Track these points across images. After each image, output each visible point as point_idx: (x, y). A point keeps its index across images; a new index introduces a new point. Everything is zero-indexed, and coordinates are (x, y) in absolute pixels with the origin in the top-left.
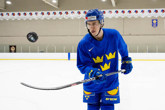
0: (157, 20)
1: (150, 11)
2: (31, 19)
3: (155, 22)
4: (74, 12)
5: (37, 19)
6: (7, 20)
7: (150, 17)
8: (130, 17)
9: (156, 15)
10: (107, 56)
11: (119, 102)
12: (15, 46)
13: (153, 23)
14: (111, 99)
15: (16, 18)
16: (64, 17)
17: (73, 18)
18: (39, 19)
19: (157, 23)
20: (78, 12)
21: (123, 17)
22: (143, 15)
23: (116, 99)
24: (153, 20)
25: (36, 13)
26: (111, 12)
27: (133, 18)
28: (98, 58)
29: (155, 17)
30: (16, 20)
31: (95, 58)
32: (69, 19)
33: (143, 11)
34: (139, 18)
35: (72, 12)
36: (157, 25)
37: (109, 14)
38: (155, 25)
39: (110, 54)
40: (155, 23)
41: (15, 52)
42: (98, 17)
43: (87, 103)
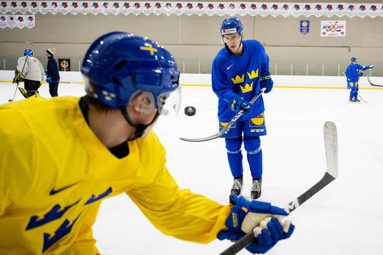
0: (308, 22)
1: (297, 7)
2: (95, 14)
3: (305, 24)
4: (170, 4)
5: (106, 14)
6: (54, 14)
7: (297, 16)
8: (264, 16)
9: (308, 14)
10: (249, 74)
11: (266, 134)
12: (68, 61)
13: (302, 26)
14: (257, 131)
15: (69, 11)
16: (154, 12)
17: (168, 15)
18: (111, 15)
19: (308, 26)
20: (178, 5)
21: (253, 15)
22: (286, 14)
23: (262, 130)
24: (302, 22)
25: (105, 4)
26: (233, 5)
27: (269, 17)
28: (238, 77)
29: (305, 17)
30: (69, 15)
31: (234, 78)
32: (163, 15)
33: (286, 7)
34: (280, 18)
35: (167, 5)
36: (308, 30)
37: (230, 9)
38: (305, 31)
39: (253, 72)
40: (305, 27)
41: (69, 70)
42: (238, 29)
43: (224, 139)
